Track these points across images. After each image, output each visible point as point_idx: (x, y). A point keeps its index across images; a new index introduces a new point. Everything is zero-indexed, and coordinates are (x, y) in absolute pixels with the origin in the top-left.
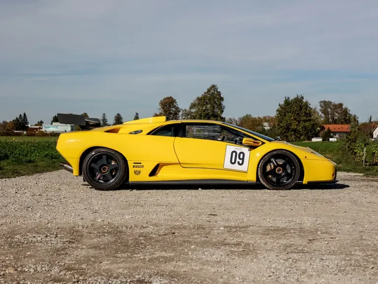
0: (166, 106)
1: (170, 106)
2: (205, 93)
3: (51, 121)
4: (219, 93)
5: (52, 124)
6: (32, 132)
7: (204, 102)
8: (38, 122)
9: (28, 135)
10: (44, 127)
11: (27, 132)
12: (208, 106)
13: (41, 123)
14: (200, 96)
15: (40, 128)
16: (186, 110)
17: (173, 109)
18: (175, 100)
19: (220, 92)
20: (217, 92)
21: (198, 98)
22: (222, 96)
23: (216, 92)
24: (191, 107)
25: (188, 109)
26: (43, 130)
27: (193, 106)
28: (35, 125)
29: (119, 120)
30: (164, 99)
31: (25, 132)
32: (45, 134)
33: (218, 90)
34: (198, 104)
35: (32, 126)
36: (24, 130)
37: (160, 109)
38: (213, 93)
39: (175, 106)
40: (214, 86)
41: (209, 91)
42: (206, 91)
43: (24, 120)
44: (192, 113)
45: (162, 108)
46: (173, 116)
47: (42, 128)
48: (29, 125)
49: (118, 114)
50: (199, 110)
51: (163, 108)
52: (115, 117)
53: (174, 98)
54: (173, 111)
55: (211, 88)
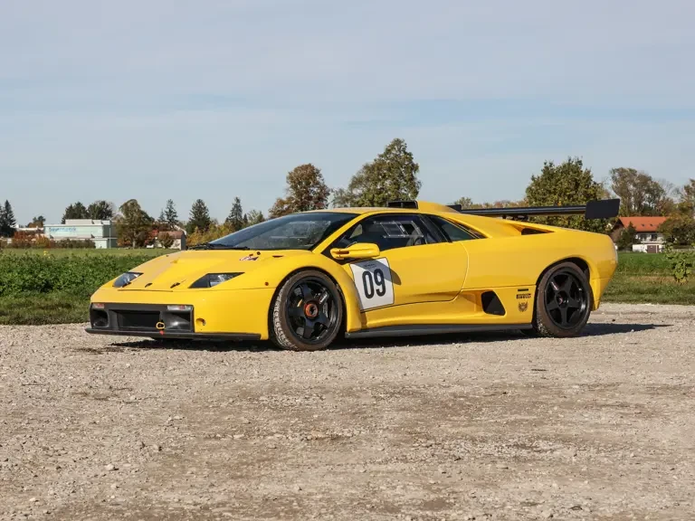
0: (300, 183)
1: (308, 184)
2: (381, 156)
3: (62, 216)
4: (409, 156)
5: (64, 222)
6: (23, 240)
7: (379, 174)
8: (35, 219)
9: (15, 246)
10: (47, 229)
11: (13, 241)
12: (388, 183)
13: (40, 221)
14: (371, 162)
15: (39, 232)
16: (341, 191)
17: (315, 190)
18: (318, 172)
19: (410, 154)
20: (405, 153)
21: (366, 167)
22: (414, 161)
23: (402, 154)
24: (353, 186)
25: (346, 188)
26: (47, 235)
27: (356, 182)
28: (29, 226)
29: (201, 213)
30: (296, 170)
31: (9, 241)
32: (50, 244)
33: (408, 151)
34: (367, 179)
35: (22, 227)
36: (6, 236)
37: (288, 190)
38: (396, 156)
39: (318, 183)
40: (398, 142)
41: (388, 151)
42: (382, 152)
43: (6, 215)
44: (355, 196)
45: (292, 187)
46: (316, 203)
47: (43, 232)
48: (17, 226)
49: (199, 201)
50: (369, 190)
51: (294, 187)
52: (194, 208)
53: (316, 167)
54: (315, 193)
55: (392, 147)
